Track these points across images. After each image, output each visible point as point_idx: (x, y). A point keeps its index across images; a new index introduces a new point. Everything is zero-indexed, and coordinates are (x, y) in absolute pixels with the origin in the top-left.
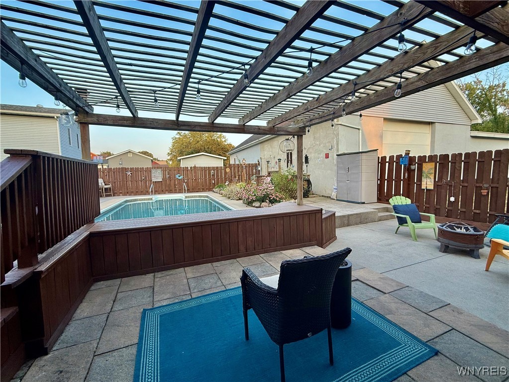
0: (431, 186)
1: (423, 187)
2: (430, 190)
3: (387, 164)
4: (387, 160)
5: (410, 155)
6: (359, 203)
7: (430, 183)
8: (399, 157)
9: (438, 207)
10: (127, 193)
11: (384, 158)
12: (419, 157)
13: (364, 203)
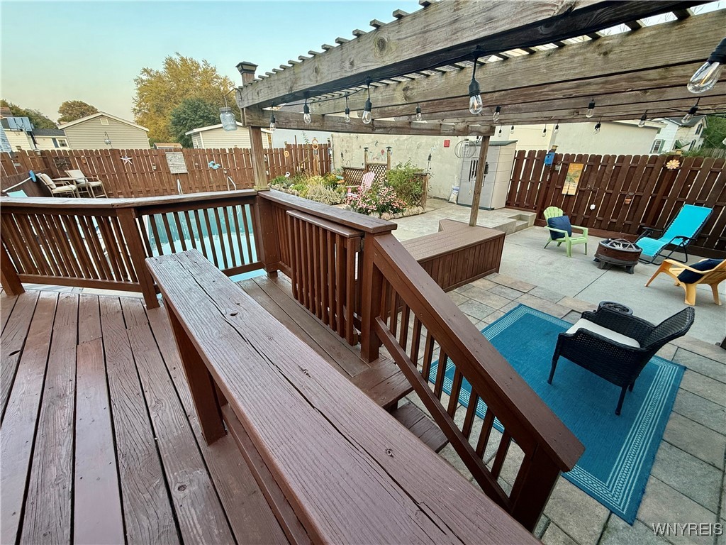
0: (572, 192)
1: (563, 193)
2: (570, 196)
3: (525, 160)
4: (526, 156)
5: (556, 152)
6: (487, 209)
7: (573, 188)
8: (542, 153)
9: (575, 215)
10: (132, 193)
11: (522, 153)
12: (566, 155)
13: (493, 209)
